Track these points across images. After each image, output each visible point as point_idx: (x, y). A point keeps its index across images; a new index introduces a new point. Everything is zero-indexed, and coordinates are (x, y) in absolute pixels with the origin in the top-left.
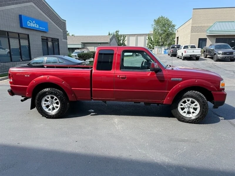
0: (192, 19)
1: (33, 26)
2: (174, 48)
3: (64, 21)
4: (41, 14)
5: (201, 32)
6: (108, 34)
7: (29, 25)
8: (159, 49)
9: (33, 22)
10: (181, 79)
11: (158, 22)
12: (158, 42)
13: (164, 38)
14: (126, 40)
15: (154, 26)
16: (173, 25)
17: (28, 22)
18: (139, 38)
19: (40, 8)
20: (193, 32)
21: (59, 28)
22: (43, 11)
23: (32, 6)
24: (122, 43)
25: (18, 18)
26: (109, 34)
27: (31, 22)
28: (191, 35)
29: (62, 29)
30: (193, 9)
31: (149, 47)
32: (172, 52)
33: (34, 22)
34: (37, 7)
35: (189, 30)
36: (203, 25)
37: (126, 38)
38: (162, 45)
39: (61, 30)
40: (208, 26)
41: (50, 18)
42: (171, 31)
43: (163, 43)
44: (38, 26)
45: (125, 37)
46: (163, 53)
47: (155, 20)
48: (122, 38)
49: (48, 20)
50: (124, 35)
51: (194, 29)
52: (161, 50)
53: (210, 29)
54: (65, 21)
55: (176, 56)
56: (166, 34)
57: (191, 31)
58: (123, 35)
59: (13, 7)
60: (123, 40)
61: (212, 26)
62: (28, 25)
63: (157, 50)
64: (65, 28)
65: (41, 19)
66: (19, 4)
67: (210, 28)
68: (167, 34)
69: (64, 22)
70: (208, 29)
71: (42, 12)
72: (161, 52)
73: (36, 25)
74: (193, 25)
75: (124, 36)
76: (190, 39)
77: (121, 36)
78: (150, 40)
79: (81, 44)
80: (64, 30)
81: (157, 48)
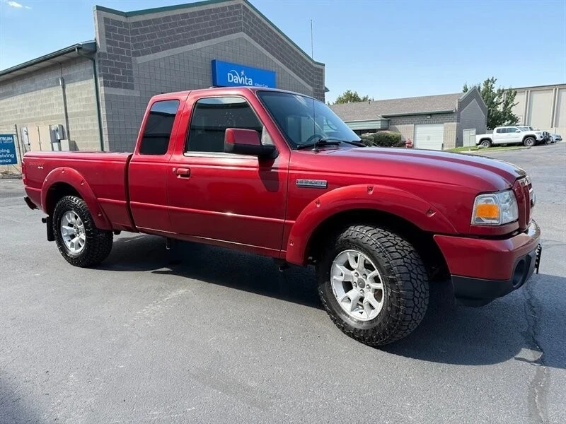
1: (241, 82)
3: (320, 67)
4: (262, 55)
7: (231, 79)
9: (240, 74)
10: (323, 183)
14: (515, 102)
17: (229, 74)
19: (260, 43)
21: (305, 84)
22: (267, 49)
23: (241, 39)
24: (502, 110)
25: (209, 68)
26: (466, 90)
27: (234, 74)
29: (312, 85)
33: (242, 73)
34: (252, 41)
37: (520, 99)
39: (311, 88)
41: (284, 63)
44: (251, 81)
45: (515, 94)
48: (504, 98)
49: (279, 67)
50: (510, 90)
54: (324, 65)
58: (505, 92)
59: (199, 45)
60: (507, 104)
62: (229, 81)
64: (322, 83)
65: (262, 66)
66: (214, 38)
69: (319, 69)
71: (265, 51)
73: (246, 79)
75: (512, 94)
77: (501, 92)
79: (382, 120)
80: (318, 87)
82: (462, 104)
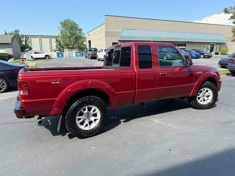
0: (105, 25)
2: (91, 51)
5: (113, 37)
6: (4, 33)
8: (70, 51)
11: (65, 24)
12: (68, 45)
13: (73, 41)
15: (61, 28)
16: (80, 29)
18: (43, 39)
20: (107, 37)
24: (24, 44)
26: (6, 34)
28: (106, 39)
30: (105, 15)
31: (59, 49)
32: (91, 55)
35: (104, 35)
36: (114, 31)
38: (72, 48)
40: (118, 32)
42: (79, 35)
43: (73, 46)
46: (74, 55)
47: (61, 22)
48: (24, 39)
50: (26, 35)
51: (107, 34)
52: (72, 53)
53: (121, 34)
55: (96, 59)
56: (74, 37)
57: (106, 35)
58: (24, 36)
60: (26, 42)
61: (121, 32)
63: (67, 53)
67: (119, 34)
68: (76, 38)
70: (118, 35)
72: (72, 55)
74: (107, 30)
75: (27, 37)
76: (105, 42)
77: (23, 36)
78: (59, 42)
81: (68, 51)
82: (13, 40)
